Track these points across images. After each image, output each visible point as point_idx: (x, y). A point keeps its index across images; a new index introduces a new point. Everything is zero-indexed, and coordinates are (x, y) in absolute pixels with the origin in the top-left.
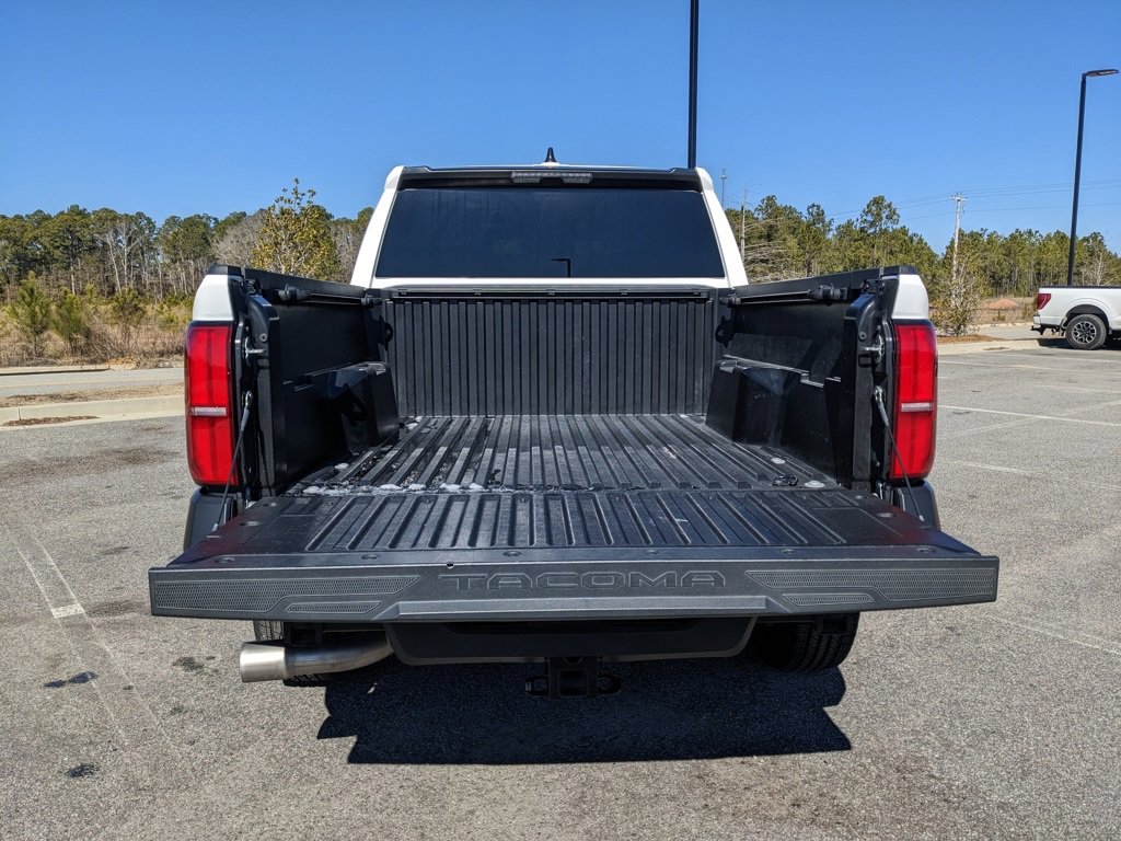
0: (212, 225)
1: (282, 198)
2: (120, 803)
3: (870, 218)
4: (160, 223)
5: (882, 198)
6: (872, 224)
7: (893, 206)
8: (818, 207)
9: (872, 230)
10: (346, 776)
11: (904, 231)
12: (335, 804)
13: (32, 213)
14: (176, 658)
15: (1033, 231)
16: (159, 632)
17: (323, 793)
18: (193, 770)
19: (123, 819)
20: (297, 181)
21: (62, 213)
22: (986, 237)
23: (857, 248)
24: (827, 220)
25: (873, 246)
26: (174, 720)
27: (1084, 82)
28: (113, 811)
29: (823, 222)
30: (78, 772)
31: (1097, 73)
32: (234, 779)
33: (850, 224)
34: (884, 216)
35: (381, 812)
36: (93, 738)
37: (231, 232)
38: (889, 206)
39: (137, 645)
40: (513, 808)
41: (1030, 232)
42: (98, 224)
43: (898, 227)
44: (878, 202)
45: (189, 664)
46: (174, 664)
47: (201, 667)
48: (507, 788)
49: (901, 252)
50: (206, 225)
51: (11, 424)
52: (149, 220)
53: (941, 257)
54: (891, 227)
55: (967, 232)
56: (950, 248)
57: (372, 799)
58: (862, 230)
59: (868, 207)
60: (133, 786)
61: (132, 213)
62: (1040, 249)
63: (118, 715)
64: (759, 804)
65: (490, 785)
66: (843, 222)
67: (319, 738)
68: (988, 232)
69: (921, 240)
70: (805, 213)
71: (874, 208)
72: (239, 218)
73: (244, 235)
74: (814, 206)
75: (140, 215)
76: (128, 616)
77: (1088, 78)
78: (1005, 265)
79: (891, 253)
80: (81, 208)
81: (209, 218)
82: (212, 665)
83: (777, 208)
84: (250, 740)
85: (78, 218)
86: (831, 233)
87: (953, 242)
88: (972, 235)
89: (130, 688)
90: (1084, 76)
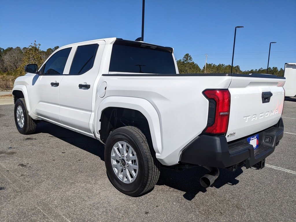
0: (2, 51)
2: (13, 195)
3: (185, 59)
5: (188, 54)
6: (186, 61)
7: (191, 56)
9: (185, 62)
10: (68, 187)
11: (193, 63)
12: (67, 193)
14: (18, 164)
16: (12, 158)
17: (64, 191)
18: (30, 187)
19: (15, 198)
23: (182, 67)
25: (186, 66)
26: (22, 177)
27: (236, 29)
28: (12, 196)
31: (239, 27)
32: (41, 189)
33: (180, 60)
34: (189, 59)
35: (78, 194)
36: (2, 182)
37: (8, 53)
38: (190, 56)
39: (7, 161)
40: (108, 192)
41: (223, 65)
43: (192, 62)
44: (187, 55)
45: (22, 165)
46: (19, 165)
47: (26, 166)
49: (192, 68)
53: (202, 70)
54: (190, 62)
55: (208, 64)
56: (204, 68)
57: (76, 191)
58: (183, 62)
59: (185, 56)
60: (15, 191)
62: (225, 69)
63: (7, 176)
64: (162, 188)
65: (103, 188)
66: (179, 60)
68: (213, 64)
69: (197, 65)
71: (186, 57)
72: (10, 49)
73: (12, 54)
76: (2, 155)
77: (237, 28)
79: (190, 68)
82: (29, 165)
84: (42, 181)
87: (205, 66)
88: (209, 64)
89: (8, 171)
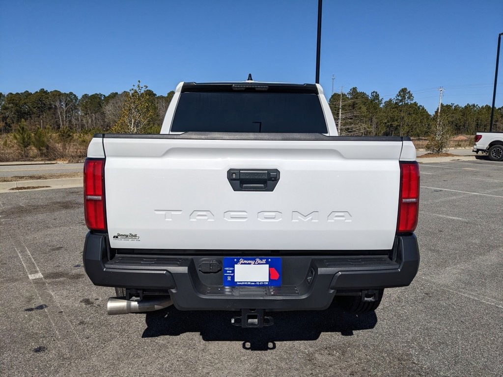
0: (103, 98)
1: (133, 89)
2: (56, 364)
3: (400, 98)
4: (80, 97)
5: (406, 89)
6: (401, 101)
7: (411, 93)
8: (376, 93)
9: (401, 104)
10: (154, 355)
11: (416, 104)
12: (149, 368)
13: (23, 92)
14: (82, 299)
15: (475, 105)
16: (75, 287)
17: (144, 363)
18: (88, 350)
19: (57, 372)
20: (139, 81)
21: (37, 92)
22: (453, 107)
23: (394, 112)
24: (380, 98)
25: (401, 111)
26: (80, 327)
27: (500, 38)
28: (52, 368)
29: (378, 99)
30: (38, 350)
32: (105, 355)
33: (391, 100)
34: (406, 97)
35: (169, 372)
36: (45, 335)
37: (111, 101)
38: (409, 92)
39: (65, 293)
40: (226, 372)
42: (53, 98)
43: (413, 102)
44: (404, 91)
45: (87, 302)
46: (81, 302)
47: (93, 303)
48: (224, 363)
49: (414, 113)
50: (100, 98)
51: (13, 189)
52: (75, 95)
53: (432, 116)
54: (410, 102)
55: (445, 105)
56: (437, 112)
57: (165, 366)
58: (396, 103)
59: (399, 92)
60: (61, 357)
61: (68, 92)
62: (478, 113)
63: (56, 324)
64: (335, 373)
65: (217, 361)
66: (388, 100)
67: (142, 337)
68: (455, 105)
69: (423, 108)
70: (370, 95)
71: (402, 93)
72: (114, 95)
73: (117, 103)
74: (374, 92)
75: (71, 93)
76: (61, 279)
77: (502, 36)
78: (462, 120)
79: (409, 114)
80: (45, 90)
81: (101, 95)
82: (98, 302)
83: (358, 93)
84: (113, 337)
85: (44, 94)
86: (382, 105)
87: (438, 109)
88: (447, 106)
89: (61, 312)
90: (500, 35)
